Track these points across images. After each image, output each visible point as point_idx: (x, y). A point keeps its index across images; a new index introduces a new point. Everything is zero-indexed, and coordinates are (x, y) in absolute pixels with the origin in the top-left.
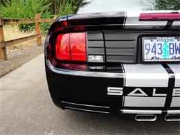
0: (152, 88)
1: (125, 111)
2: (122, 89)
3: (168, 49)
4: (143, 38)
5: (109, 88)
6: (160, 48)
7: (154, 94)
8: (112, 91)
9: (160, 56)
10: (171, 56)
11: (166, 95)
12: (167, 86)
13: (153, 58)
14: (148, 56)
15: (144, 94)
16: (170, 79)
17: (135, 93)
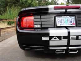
0: (61, 36)
1: (51, 48)
2: (48, 37)
4: (56, 17)
5: (43, 37)
7: (62, 39)
10: (68, 24)
11: (67, 39)
13: (61, 25)
15: (58, 39)
17: (54, 39)
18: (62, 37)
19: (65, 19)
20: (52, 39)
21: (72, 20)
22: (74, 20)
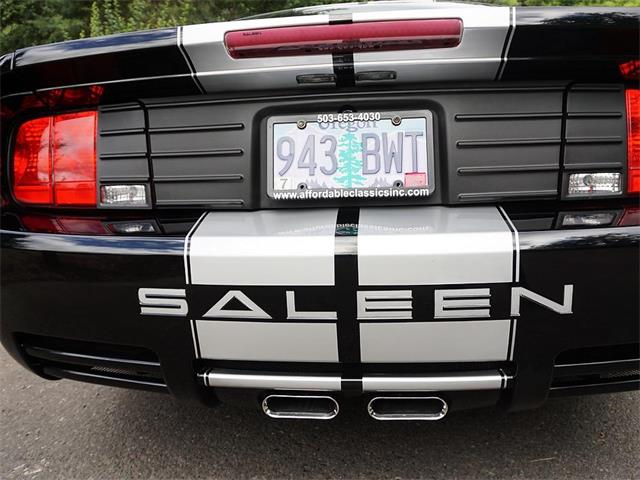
2: (182, 292)
3: (358, 156)
5: (143, 292)
6: (330, 154)
7: (292, 312)
8: (157, 301)
9: (330, 181)
11: (333, 315)
13: (301, 188)
14: (283, 182)
15: (257, 311)
16: (338, 258)
18: (290, 296)
19: (339, 135)
20: (216, 310)
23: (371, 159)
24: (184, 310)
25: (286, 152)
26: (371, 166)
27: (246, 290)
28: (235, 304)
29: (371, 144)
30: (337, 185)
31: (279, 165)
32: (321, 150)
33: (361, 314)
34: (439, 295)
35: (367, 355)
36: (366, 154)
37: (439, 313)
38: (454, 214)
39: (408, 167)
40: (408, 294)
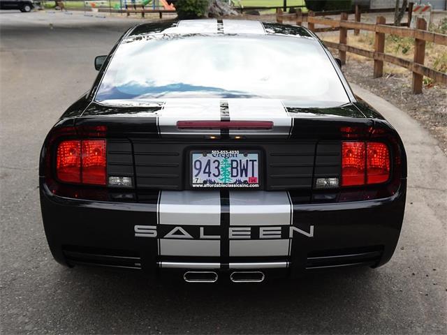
0: (198, 227)
1: (165, 264)
2: (155, 227)
3: (229, 169)
4: (191, 152)
5: (136, 227)
6: (217, 168)
7: (202, 235)
8: (141, 231)
9: (217, 180)
10: (234, 180)
11: (219, 237)
12: (219, 224)
13: (205, 182)
14: (198, 179)
15: (187, 235)
16: (221, 214)
17: (175, 234)
18: (202, 229)
19: (221, 159)
20: (170, 235)
21: (250, 163)
22: (256, 164)
23: (235, 170)
24: (155, 235)
25: (198, 167)
26: (235, 174)
27: (182, 226)
28: (178, 232)
29: (235, 164)
30: (220, 182)
31: (195, 172)
32: (213, 166)
33: (230, 236)
34: (261, 229)
35: (232, 253)
36: (232, 168)
37: (261, 236)
38: (269, 196)
39: (250, 175)
40: (250, 229)
